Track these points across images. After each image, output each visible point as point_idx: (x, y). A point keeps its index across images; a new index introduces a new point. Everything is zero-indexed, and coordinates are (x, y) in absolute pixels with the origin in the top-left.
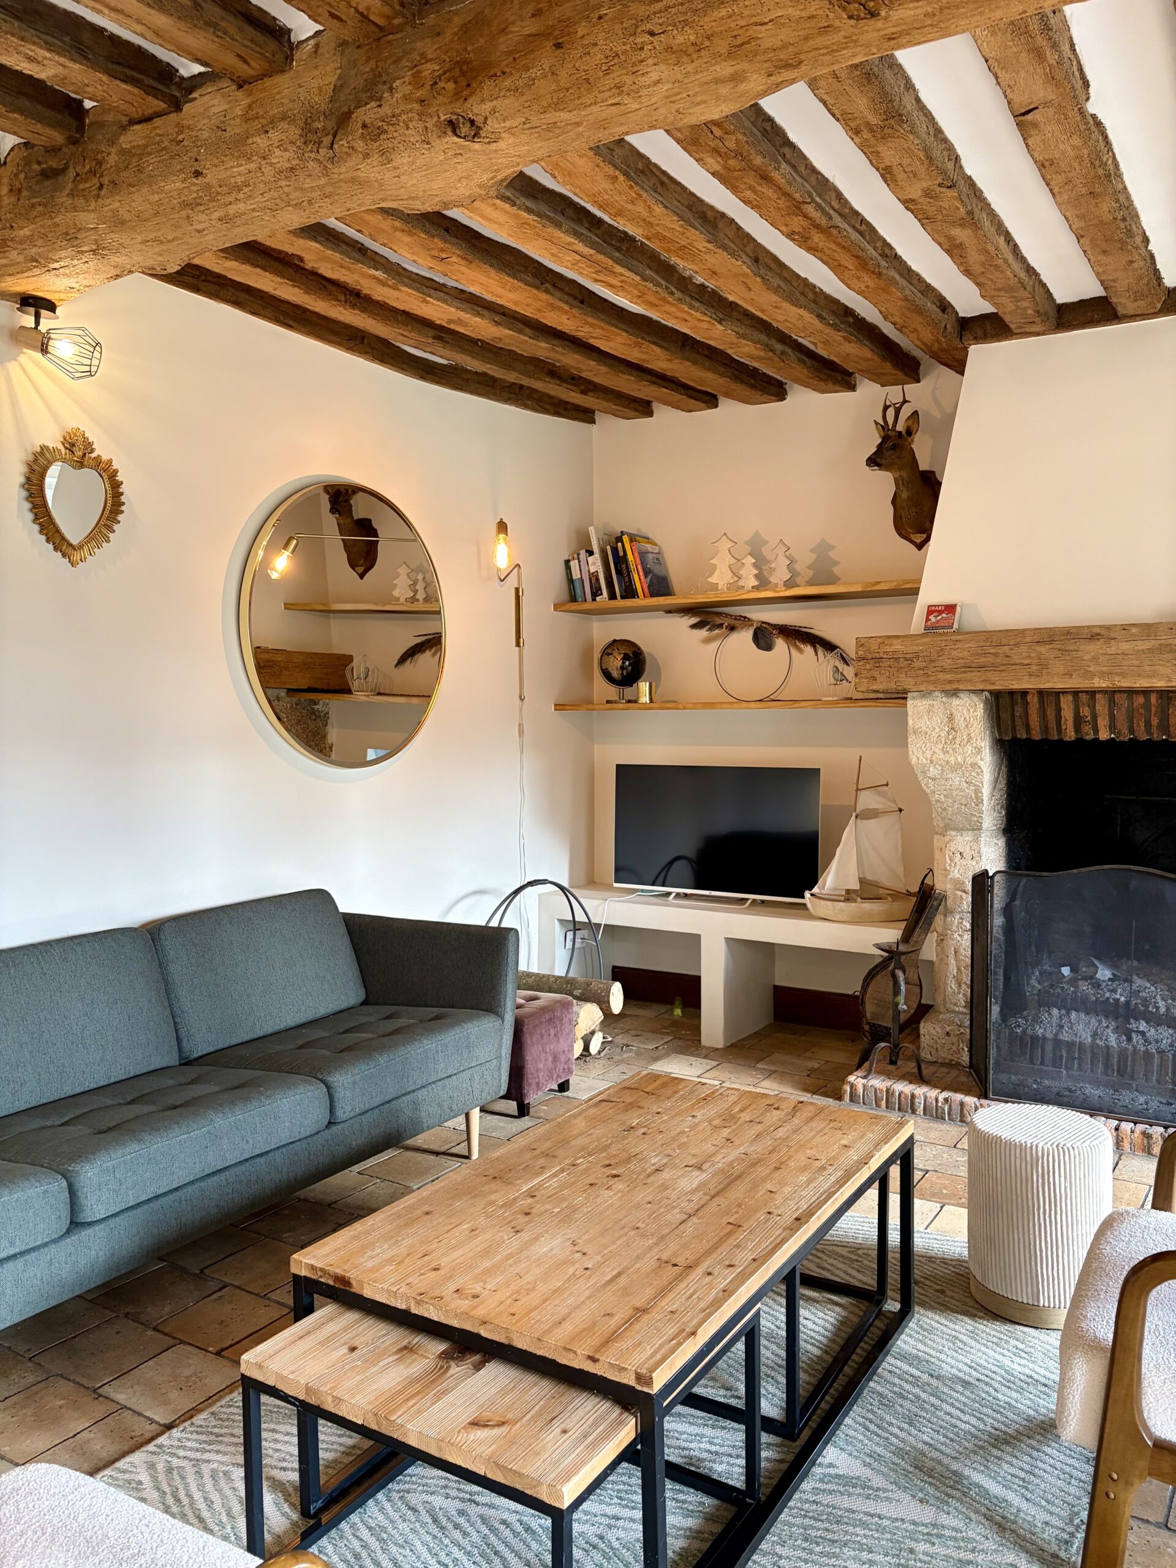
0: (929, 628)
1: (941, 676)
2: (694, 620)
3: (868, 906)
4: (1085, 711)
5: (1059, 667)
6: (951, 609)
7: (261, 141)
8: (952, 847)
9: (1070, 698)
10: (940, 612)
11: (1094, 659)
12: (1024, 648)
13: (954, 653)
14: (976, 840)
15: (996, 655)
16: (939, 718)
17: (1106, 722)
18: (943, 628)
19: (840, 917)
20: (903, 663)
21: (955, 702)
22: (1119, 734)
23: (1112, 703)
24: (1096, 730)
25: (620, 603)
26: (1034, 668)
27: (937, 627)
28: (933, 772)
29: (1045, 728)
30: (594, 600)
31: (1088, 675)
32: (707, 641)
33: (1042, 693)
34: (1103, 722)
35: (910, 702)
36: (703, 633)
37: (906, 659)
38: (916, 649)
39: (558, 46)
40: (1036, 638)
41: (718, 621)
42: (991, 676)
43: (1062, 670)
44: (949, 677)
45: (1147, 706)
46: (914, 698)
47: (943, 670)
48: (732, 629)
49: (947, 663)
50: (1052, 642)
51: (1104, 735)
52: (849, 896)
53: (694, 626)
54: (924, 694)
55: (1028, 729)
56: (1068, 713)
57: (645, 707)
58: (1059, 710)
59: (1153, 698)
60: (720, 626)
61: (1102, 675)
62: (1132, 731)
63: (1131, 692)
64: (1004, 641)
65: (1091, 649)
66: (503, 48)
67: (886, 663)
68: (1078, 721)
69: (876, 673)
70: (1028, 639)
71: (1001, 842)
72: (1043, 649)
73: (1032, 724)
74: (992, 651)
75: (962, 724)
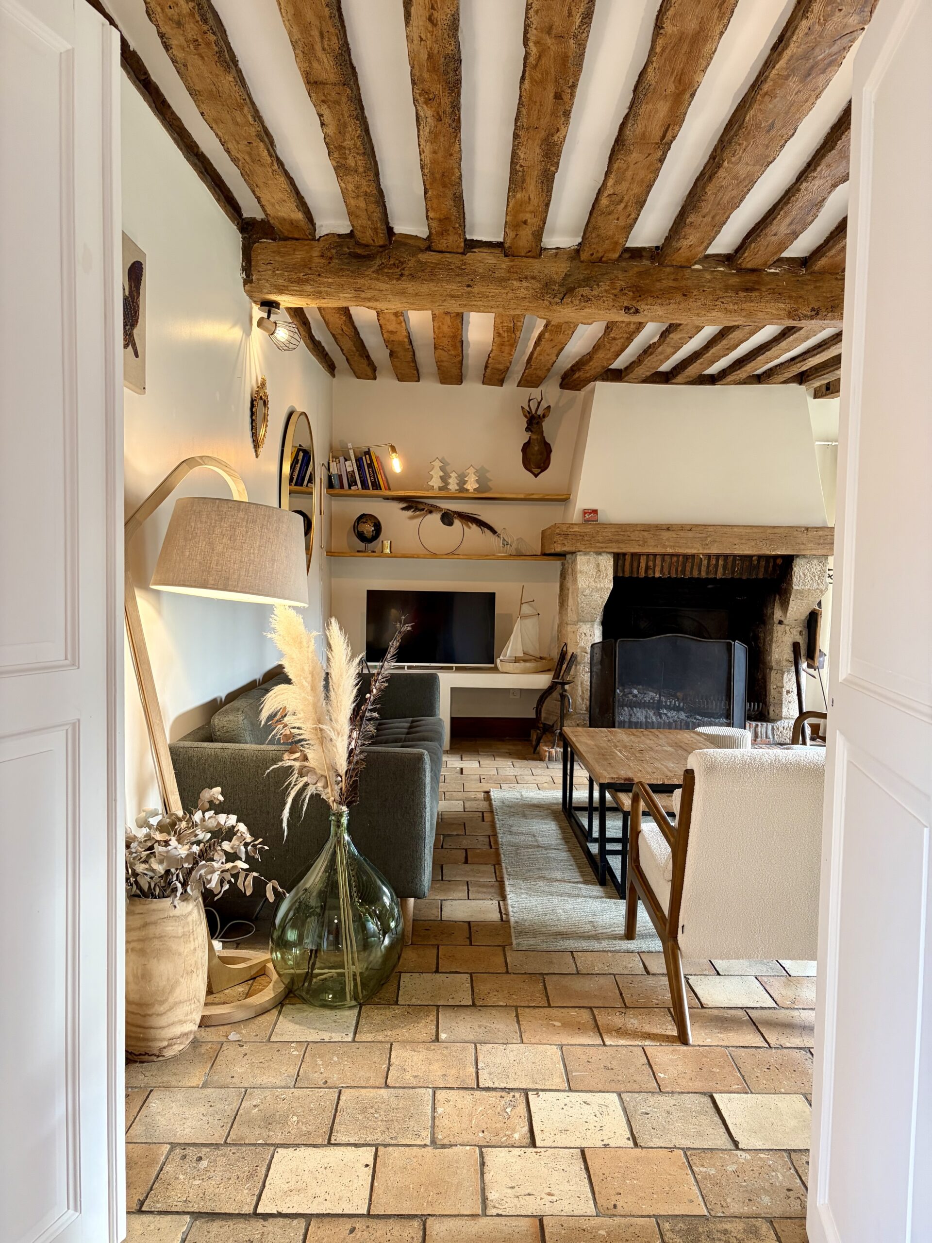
0: (586, 521)
1: (598, 545)
2: (404, 505)
3: (528, 664)
4: (651, 564)
5: (652, 542)
6: (595, 512)
7: (516, 284)
8: (581, 630)
9: (645, 557)
10: (590, 513)
11: (668, 539)
12: (636, 533)
13: (604, 534)
14: (592, 626)
15: (624, 535)
16: (592, 565)
17: (659, 569)
18: (593, 521)
19: (516, 672)
20: (579, 538)
21: (600, 558)
22: (663, 574)
23: (663, 560)
24: (654, 573)
25: (371, 492)
26: (641, 542)
27: (589, 521)
28: (587, 592)
29: (632, 572)
30: (350, 488)
31: (665, 547)
32: (412, 518)
33: (633, 555)
34: (658, 569)
35: (578, 558)
36: (410, 513)
37: (581, 536)
38: (585, 530)
39: (684, 295)
40: (642, 529)
41: (421, 507)
42: (622, 545)
43: (653, 544)
44: (601, 545)
45: (678, 561)
46: (580, 555)
47: (599, 542)
48: (431, 512)
49: (600, 538)
50: (649, 530)
51: (657, 575)
52: (517, 660)
53: (403, 509)
54: (586, 554)
55: (623, 572)
56: (643, 565)
57: (387, 556)
58: (639, 562)
59: (681, 558)
60: (423, 510)
61: (671, 547)
62: (669, 573)
63: (672, 555)
64: (628, 529)
65: (666, 535)
67: (570, 537)
68: (647, 568)
69: (565, 542)
70: (639, 529)
71: (601, 628)
72: (645, 534)
73: (626, 569)
74: (622, 533)
75: (604, 568)
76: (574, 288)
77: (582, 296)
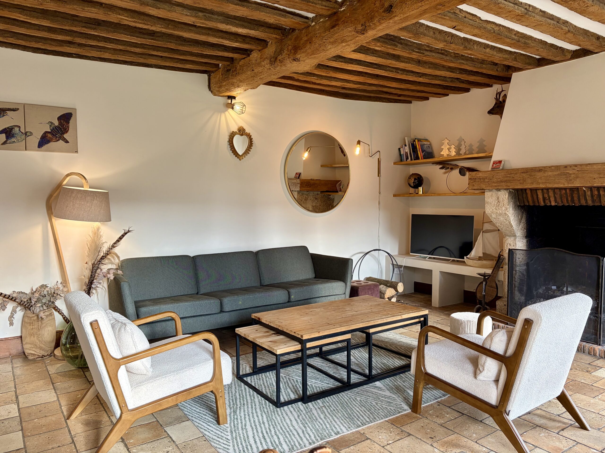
0: (493, 169)
2: (441, 166)
3: (484, 262)
4: (546, 196)
5: (529, 181)
6: (500, 162)
8: (507, 242)
9: (540, 191)
10: (497, 163)
11: (540, 178)
12: (518, 175)
13: (497, 177)
14: (515, 240)
15: (510, 177)
16: (494, 198)
17: (553, 199)
18: (497, 168)
20: (482, 180)
21: (500, 193)
22: (558, 203)
23: (554, 193)
24: (550, 202)
25: (413, 161)
26: (521, 181)
27: (495, 168)
29: (534, 202)
32: (445, 173)
33: (531, 190)
34: (552, 199)
35: (486, 193)
36: (443, 170)
37: (483, 179)
38: (486, 175)
39: (310, 43)
40: (522, 171)
41: (448, 166)
42: (509, 184)
44: (495, 185)
45: (566, 193)
46: (487, 192)
47: (494, 183)
48: (452, 169)
49: (495, 180)
50: (527, 172)
51: (553, 204)
52: (480, 259)
53: (441, 168)
54: (490, 190)
55: (528, 202)
56: (540, 196)
57: (421, 196)
58: (537, 195)
60: (448, 168)
61: (543, 183)
62: (562, 203)
63: (560, 189)
64: (512, 172)
65: (539, 174)
66: (302, 43)
67: (477, 180)
68: (544, 199)
69: (474, 184)
70: (519, 172)
71: (525, 241)
72: (524, 175)
73: (529, 200)
74: (509, 176)
75: (501, 200)
76: (277, 57)
77: (279, 60)
